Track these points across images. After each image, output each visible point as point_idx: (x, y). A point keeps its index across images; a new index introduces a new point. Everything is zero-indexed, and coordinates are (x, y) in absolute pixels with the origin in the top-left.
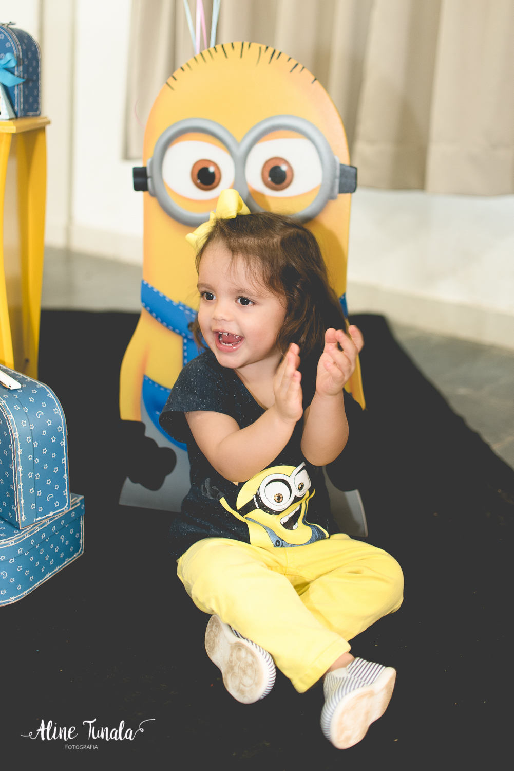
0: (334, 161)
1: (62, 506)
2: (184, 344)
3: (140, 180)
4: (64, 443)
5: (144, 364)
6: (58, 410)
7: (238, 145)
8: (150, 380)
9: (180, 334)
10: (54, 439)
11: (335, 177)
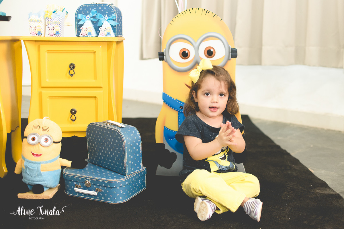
0: (229, 47)
1: (140, 168)
2: (179, 114)
3: (161, 57)
4: (140, 146)
5: (164, 122)
6: (138, 134)
7: (196, 43)
8: (166, 128)
9: (177, 110)
10: (137, 144)
11: (230, 53)
